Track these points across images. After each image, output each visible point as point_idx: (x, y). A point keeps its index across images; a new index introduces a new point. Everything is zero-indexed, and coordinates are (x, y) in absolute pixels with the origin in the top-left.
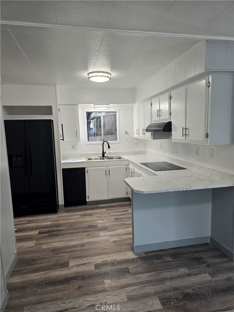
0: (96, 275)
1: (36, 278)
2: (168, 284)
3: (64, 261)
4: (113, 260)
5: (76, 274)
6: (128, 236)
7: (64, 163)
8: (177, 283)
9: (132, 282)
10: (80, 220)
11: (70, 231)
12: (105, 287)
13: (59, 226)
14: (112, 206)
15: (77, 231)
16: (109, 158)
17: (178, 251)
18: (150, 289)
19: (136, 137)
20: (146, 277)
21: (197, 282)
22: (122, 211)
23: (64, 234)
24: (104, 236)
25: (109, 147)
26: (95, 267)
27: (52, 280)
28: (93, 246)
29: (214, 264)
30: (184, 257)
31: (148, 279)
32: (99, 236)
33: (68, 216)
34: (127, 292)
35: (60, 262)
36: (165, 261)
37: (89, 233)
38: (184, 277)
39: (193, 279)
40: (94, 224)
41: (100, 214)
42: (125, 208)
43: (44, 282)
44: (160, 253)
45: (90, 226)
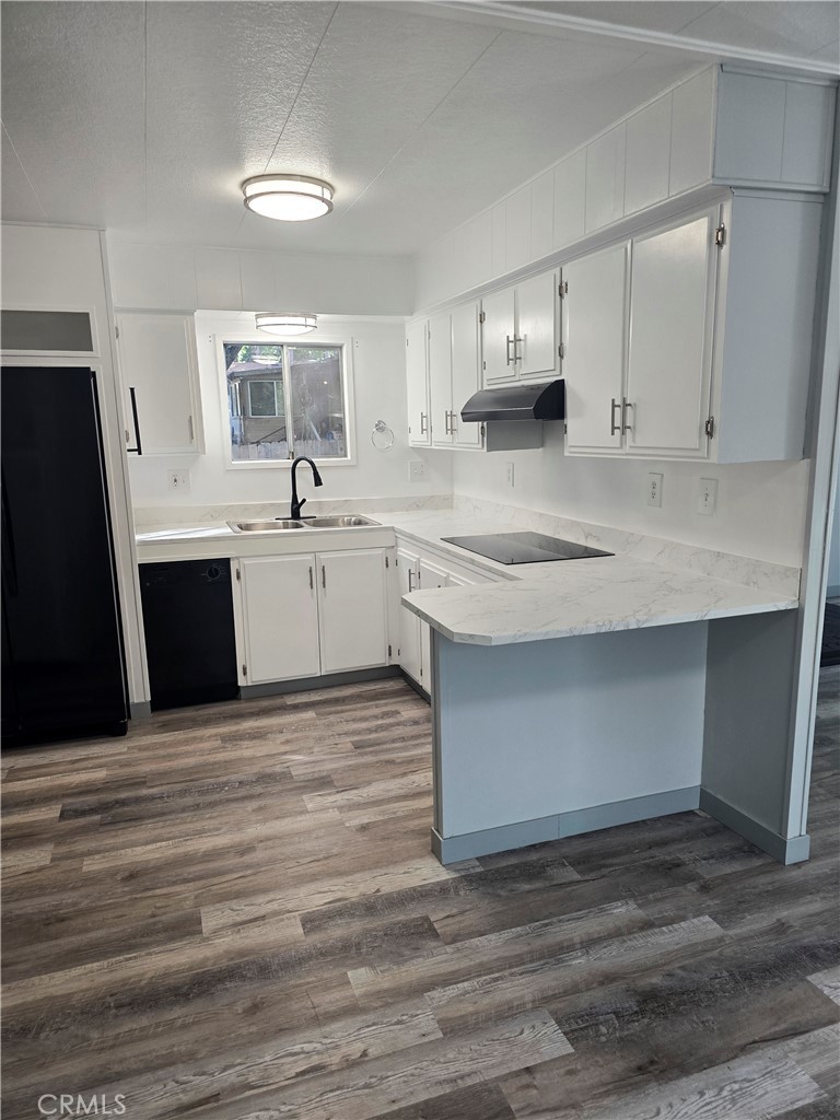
0: (310, 957)
1: (74, 986)
2: (580, 964)
3: (180, 913)
4: (370, 896)
5: (233, 959)
6: (410, 803)
7: (144, 543)
8: (611, 957)
9: (451, 969)
10: (221, 756)
11: (188, 800)
12: (354, 996)
13: (140, 782)
14: (337, 701)
15: (216, 797)
16: (317, 523)
17: (593, 845)
18: (517, 988)
19: (418, 444)
20: (496, 947)
21: (676, 947)
22: (376, 717)
23: (164, 814)
24: (320, 810)
25: (318, 482)
26: (303, 925)
27: (142, 988)
28: (288, 850)
29: (726, 879)
30: (619, 865)
31: (507, 954)
32: (302, 813)
33: (171, 745)
34: (438, 1007)
35: (164, 918)
36: (555, 882)
37: (262, 802)
38: (630, 933)
39: (661, 939)
40: (278, 769)
41: (295, 731)
42: (386, 705)
43: (109, 999)
44: (534, 857)
45: (265, 778)
